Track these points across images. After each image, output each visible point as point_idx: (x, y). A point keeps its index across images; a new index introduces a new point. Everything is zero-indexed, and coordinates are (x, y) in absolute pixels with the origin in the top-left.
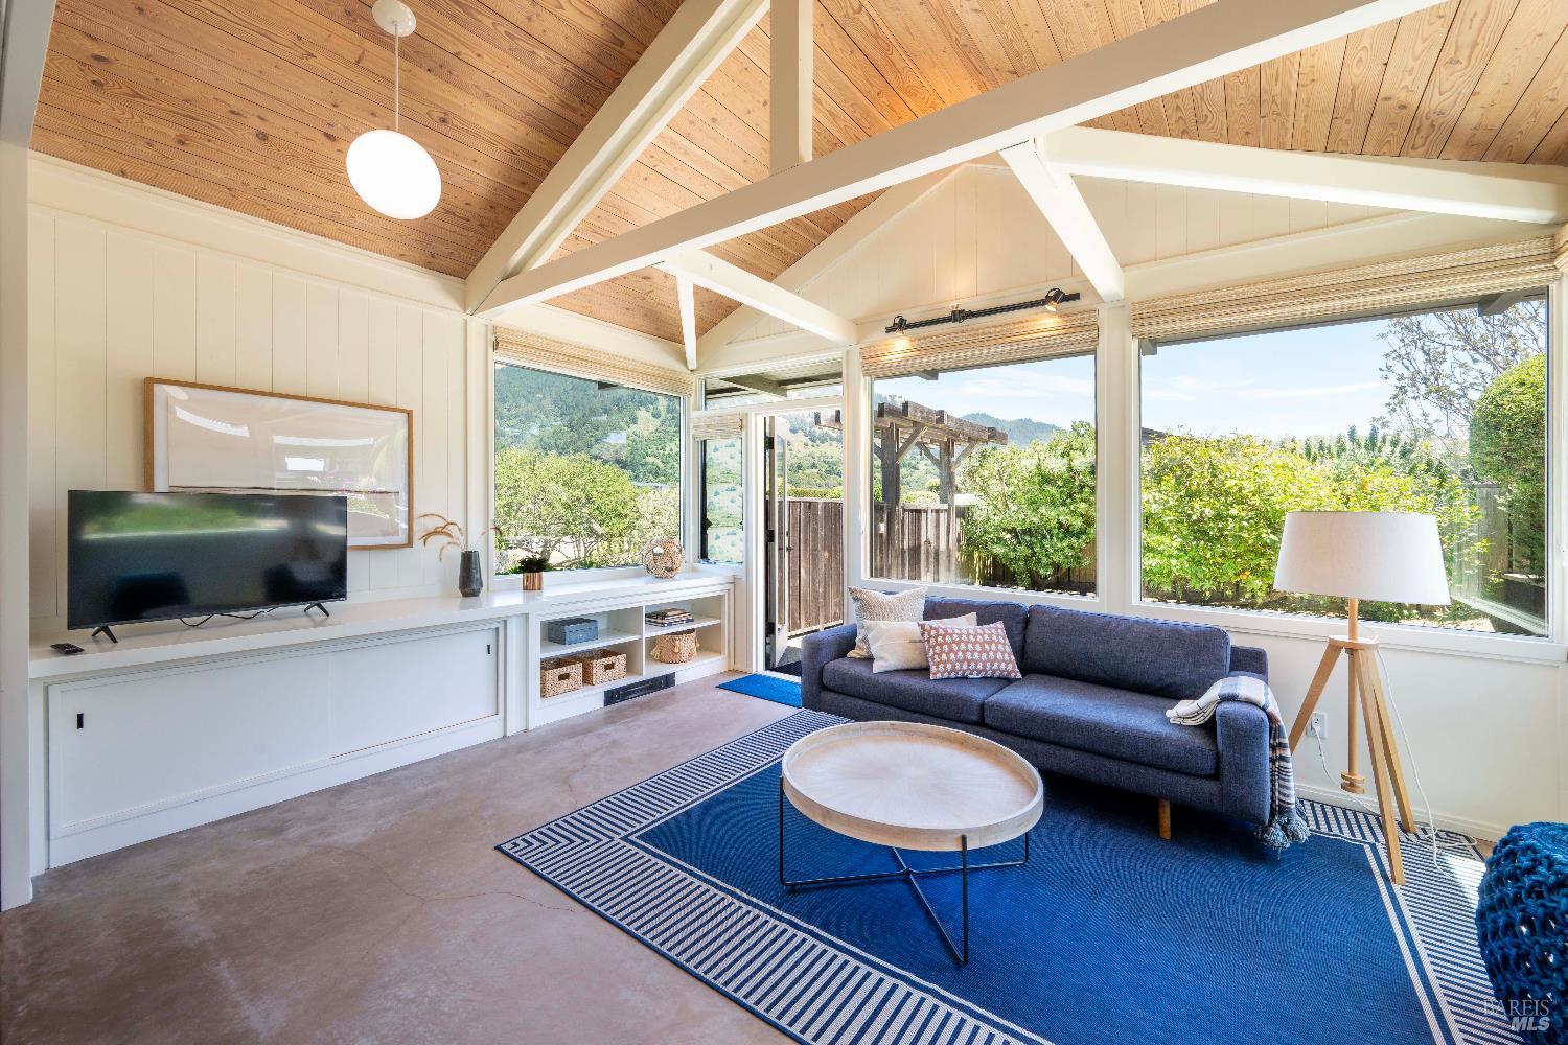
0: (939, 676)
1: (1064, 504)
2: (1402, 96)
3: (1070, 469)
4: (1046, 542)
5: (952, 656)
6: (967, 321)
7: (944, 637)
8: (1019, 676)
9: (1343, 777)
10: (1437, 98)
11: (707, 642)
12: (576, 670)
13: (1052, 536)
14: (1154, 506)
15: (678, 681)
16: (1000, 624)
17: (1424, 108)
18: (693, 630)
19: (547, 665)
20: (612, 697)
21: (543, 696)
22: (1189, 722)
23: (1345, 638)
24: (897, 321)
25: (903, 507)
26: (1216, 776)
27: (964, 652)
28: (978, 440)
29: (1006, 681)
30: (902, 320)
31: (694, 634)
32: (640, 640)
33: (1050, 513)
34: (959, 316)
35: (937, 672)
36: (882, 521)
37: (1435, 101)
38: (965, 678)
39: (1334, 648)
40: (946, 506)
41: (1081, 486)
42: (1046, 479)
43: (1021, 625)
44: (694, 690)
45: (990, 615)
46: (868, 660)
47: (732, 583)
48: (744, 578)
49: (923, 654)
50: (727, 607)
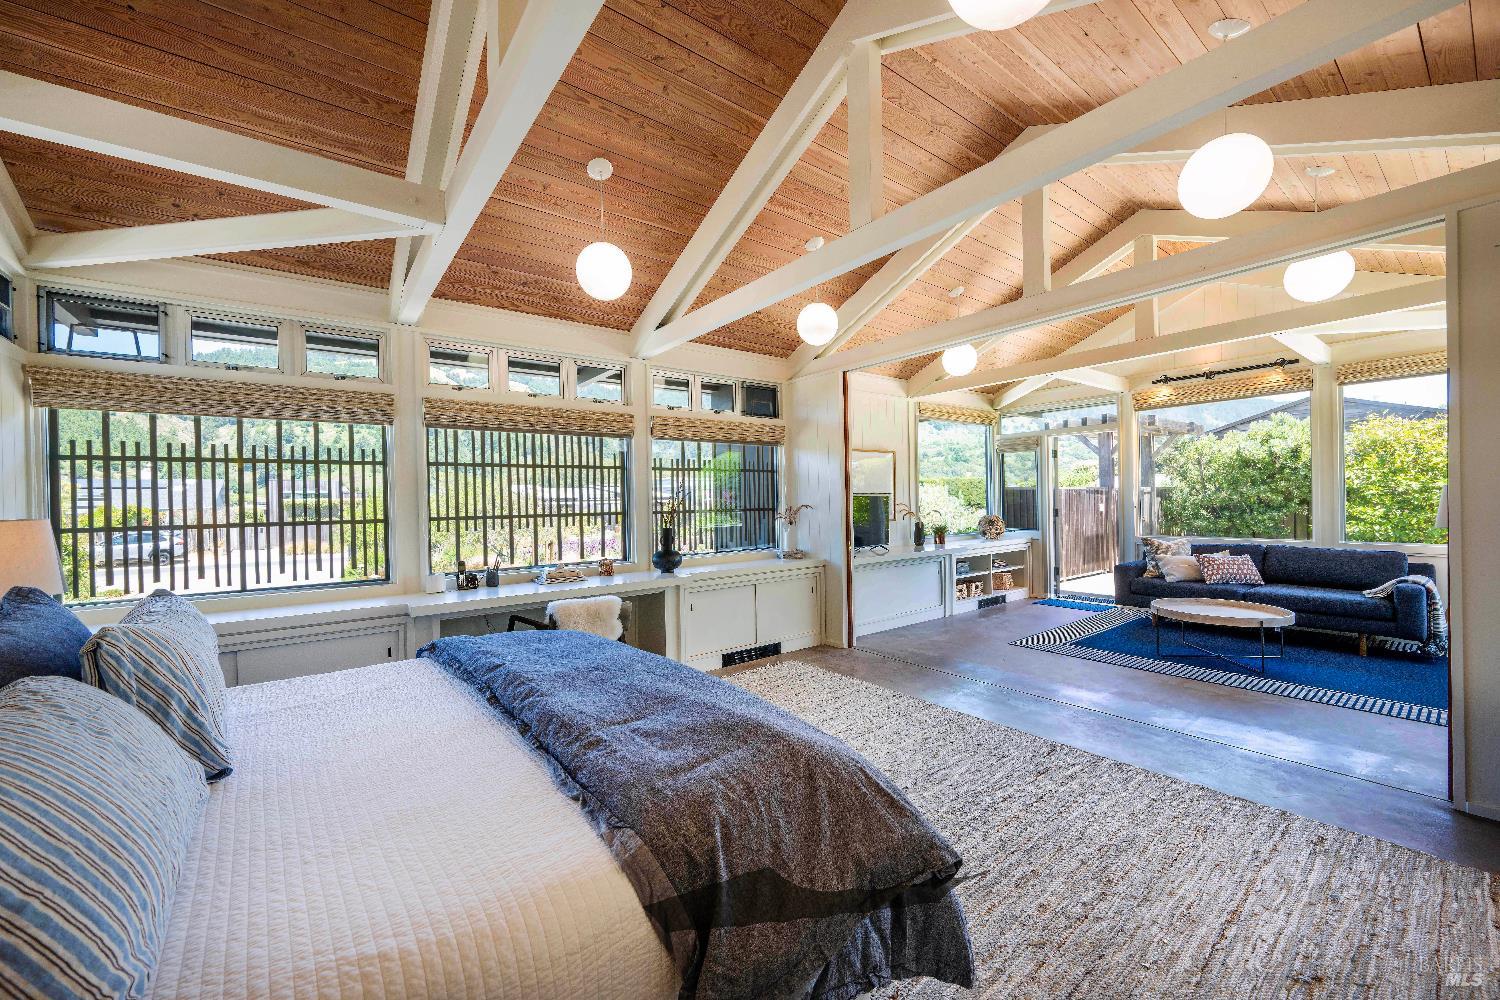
1: (1264, 482)
3: (1270, 454)
4: (1246, 516)
5: (1220, 571)
6: (1215, 377)
7: (1214, 561)
8: (1263, 582)
11: (1018, 579)
13: (1252, 511)
14: (1356, 482)
15: (1006, 601)
16: (1246, 555)
18: (1009, 572)
19: (959, 582)
20: (982, 604)
21: (957, 599)
22: (1377, 596)
24: (1162, 378)
26: (1394, 619)
27: (1227, 569)
28: (1177, 434)
29: (1257, 586)
30: (1167, 377)
31: (1010, 574)
32: (989, 576)
33: (1250, 491)
34: (1210, 373)
35: (1210, 580)
36: (1102, 503)
38: (1227, 584)
40: (1149, 489)
41: (1282, 468)
42: (1246, 463)
43: (1261, 557)
44: (1019, 605)
45: (1237, 550)
46: (1161, 577)
47: (1033, 542)
48: (1041, 541)
49: (1200, 572)
50: (1029, 558)
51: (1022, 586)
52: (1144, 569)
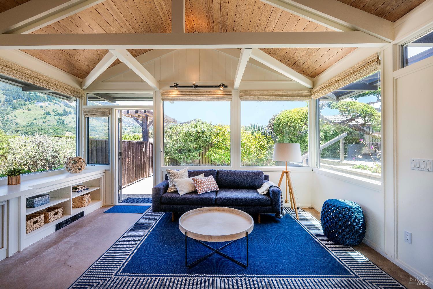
0: (201, 193)
1: (195, 141)
2: (296, 58)
3: (197, 132)
5: (204, 187)
6: (198, 88)
7: (201, 181)
8: (219, 190)
9: (285, 200)
10: (301, 60)
11: (94, 197)
12: (41, 218)
15: (85, 214)
16: (211, 176)
17: (298, 61)
18: (89, 193)
19: (29, 218)
20: (59, 226)
21: (27, 233)
22: (263, 194)
23: (285, 170)
24: (175, 84)
25: (149, 143)
26: (271, 205)
27: (207, 185)
29: (217, 192)
30: (177, 85)
31: (89, 194)
32: (69, 201)
33: (191, 144)
34: (196, 86)
35: (200, 192)
36: (143, 148)
37: (301, 61)
38: (207, 193)
39: (284, 172)
41: (200, 137)
42: (190, 134)
43: (216, 176)
44: (95, 216)
45: (207, 174)
46: (176, 192)
47: (105, 172)
48: (110, 170)
49: (195, 187)
50: (102, 182)
51: (99, 200)
52: (167, 187)
